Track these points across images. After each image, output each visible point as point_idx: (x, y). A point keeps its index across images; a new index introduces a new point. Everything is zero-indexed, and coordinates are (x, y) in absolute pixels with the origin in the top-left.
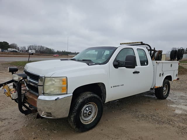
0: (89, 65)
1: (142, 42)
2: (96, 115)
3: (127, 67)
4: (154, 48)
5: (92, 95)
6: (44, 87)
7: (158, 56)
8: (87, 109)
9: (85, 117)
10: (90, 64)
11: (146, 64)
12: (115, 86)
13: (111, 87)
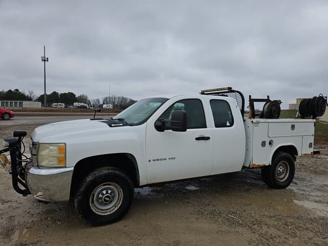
0: (111, 126)
1: (231, 88)
2: (121, 203)
3: (174, 130)
4: (268, 97)
5: (110, 171)
6: (37, 157)
7: (271, 110)
8: (104, 192)
9: (101, 204)
10: (113, 125)
11: (228, 124)
12: (158, 160)
13: (150, 161)
